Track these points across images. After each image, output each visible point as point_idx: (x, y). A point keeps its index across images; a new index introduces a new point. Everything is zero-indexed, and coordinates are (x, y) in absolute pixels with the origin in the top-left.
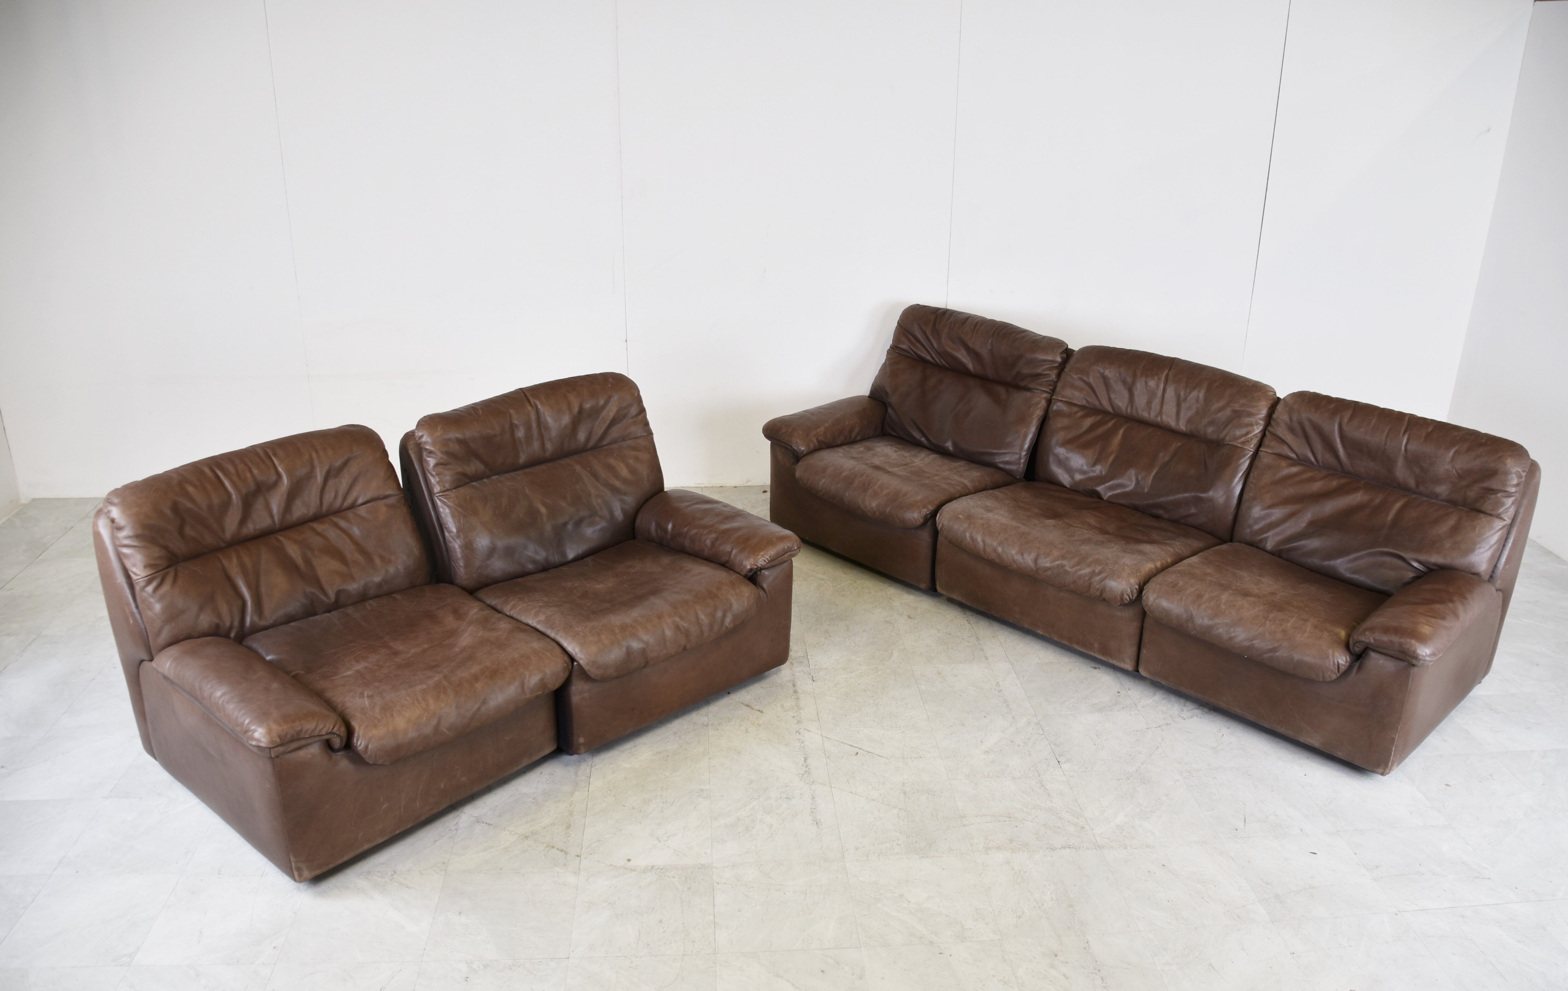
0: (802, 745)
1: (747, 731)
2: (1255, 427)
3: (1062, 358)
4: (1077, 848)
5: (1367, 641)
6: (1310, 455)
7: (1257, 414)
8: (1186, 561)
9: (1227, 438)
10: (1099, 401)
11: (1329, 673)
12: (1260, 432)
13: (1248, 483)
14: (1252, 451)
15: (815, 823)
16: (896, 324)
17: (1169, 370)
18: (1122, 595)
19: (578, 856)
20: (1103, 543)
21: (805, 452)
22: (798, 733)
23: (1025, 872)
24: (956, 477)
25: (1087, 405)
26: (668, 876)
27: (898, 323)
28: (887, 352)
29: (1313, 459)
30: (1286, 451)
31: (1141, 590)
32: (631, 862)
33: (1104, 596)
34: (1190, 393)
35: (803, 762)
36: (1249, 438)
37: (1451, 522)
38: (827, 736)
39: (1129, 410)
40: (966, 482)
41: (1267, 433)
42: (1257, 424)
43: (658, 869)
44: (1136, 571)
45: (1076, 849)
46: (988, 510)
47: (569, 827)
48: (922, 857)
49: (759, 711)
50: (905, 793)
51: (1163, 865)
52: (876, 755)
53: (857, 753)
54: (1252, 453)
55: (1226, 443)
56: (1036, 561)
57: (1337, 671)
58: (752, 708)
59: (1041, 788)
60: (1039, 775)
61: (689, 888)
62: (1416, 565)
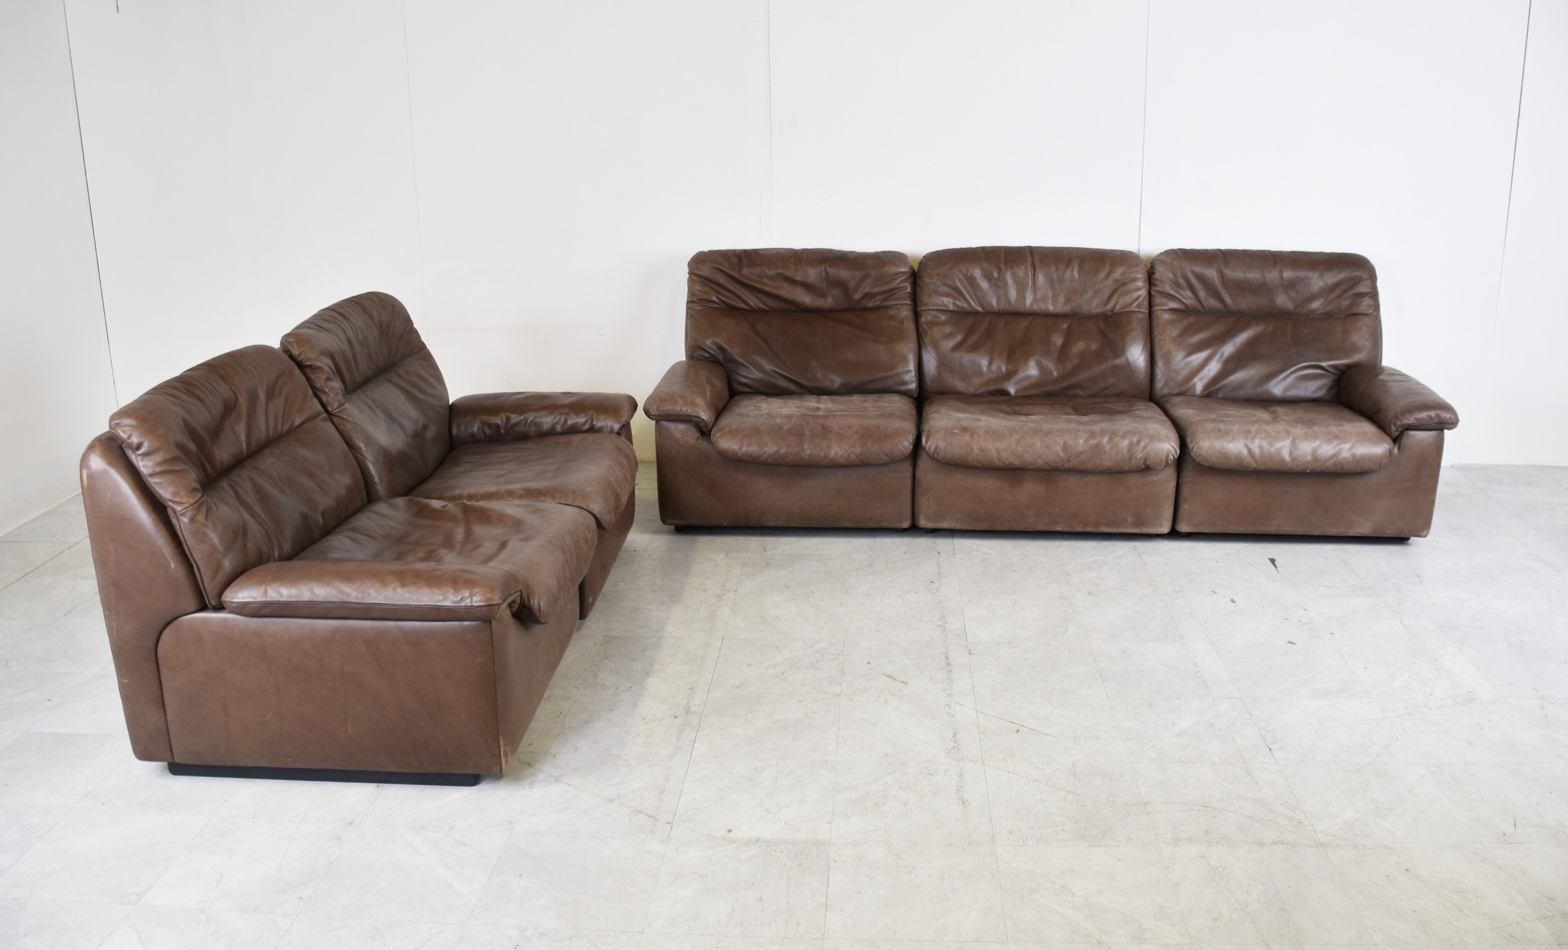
0: (952, 719)
1: (886, 702)
4: (1293, 845)
15: (961, 802)
19: (669, 823)
23: (1225, 869)
26: (775, 850)
32: (732, 833)
35: (952, 737)
38: (983, 712)
43: (764, 842)
45: (1291, 845)
47: (663, 792)
48: (1093, 846)
49: (903, 682)
50: (1075, 775)
51: (1407, 870)
52: (1042, 733)
53: (1019, 730)
58: (895, 680)
59: (1246, 777)
60: (1245, 763)
61: (800, 865)
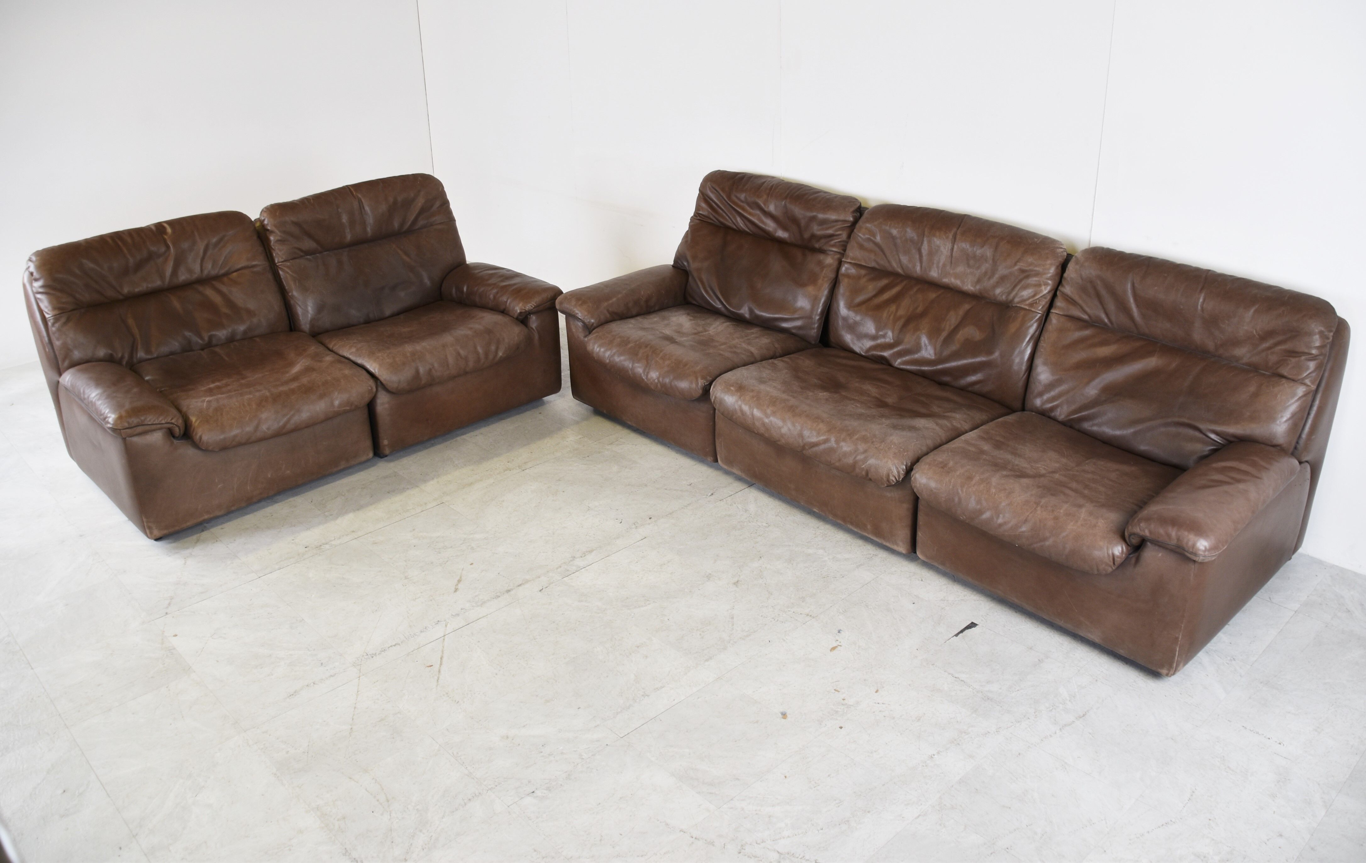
2: (1044, 287)
3: (854, 217)
5: (1145, 532)
6: (1103, 316)
7: (1046, 273)
8: (963, 437)
9: (1017, 300)
10: (888, 262)
11: (1104, 566)
12: (1049, 292)
13: (1037, 346)
14: (1040, 313)
16: (700, 191)
17: (958, 229)
18: (889, 476)
20: (873, 417)
21: (595, 325)
24: (744, 345)
25: (877, 267)
28: (689, 221)
29: (1106, 320)
30: (1076, 312)
31: (909, 470)
33: (870, 476)
34: (979, 250)
36: (1038, 299)
37: (1252, 389)
39: (918, 272)
40: (753, 350)
41: (1058, 293)
42: (1047, 284)
44: (906, 451)
46: (761, 381)
54: (1039, 315)
55: (1014, 305)
56: (801, 435)
57: (1112, 563)
62: (1213, 436)
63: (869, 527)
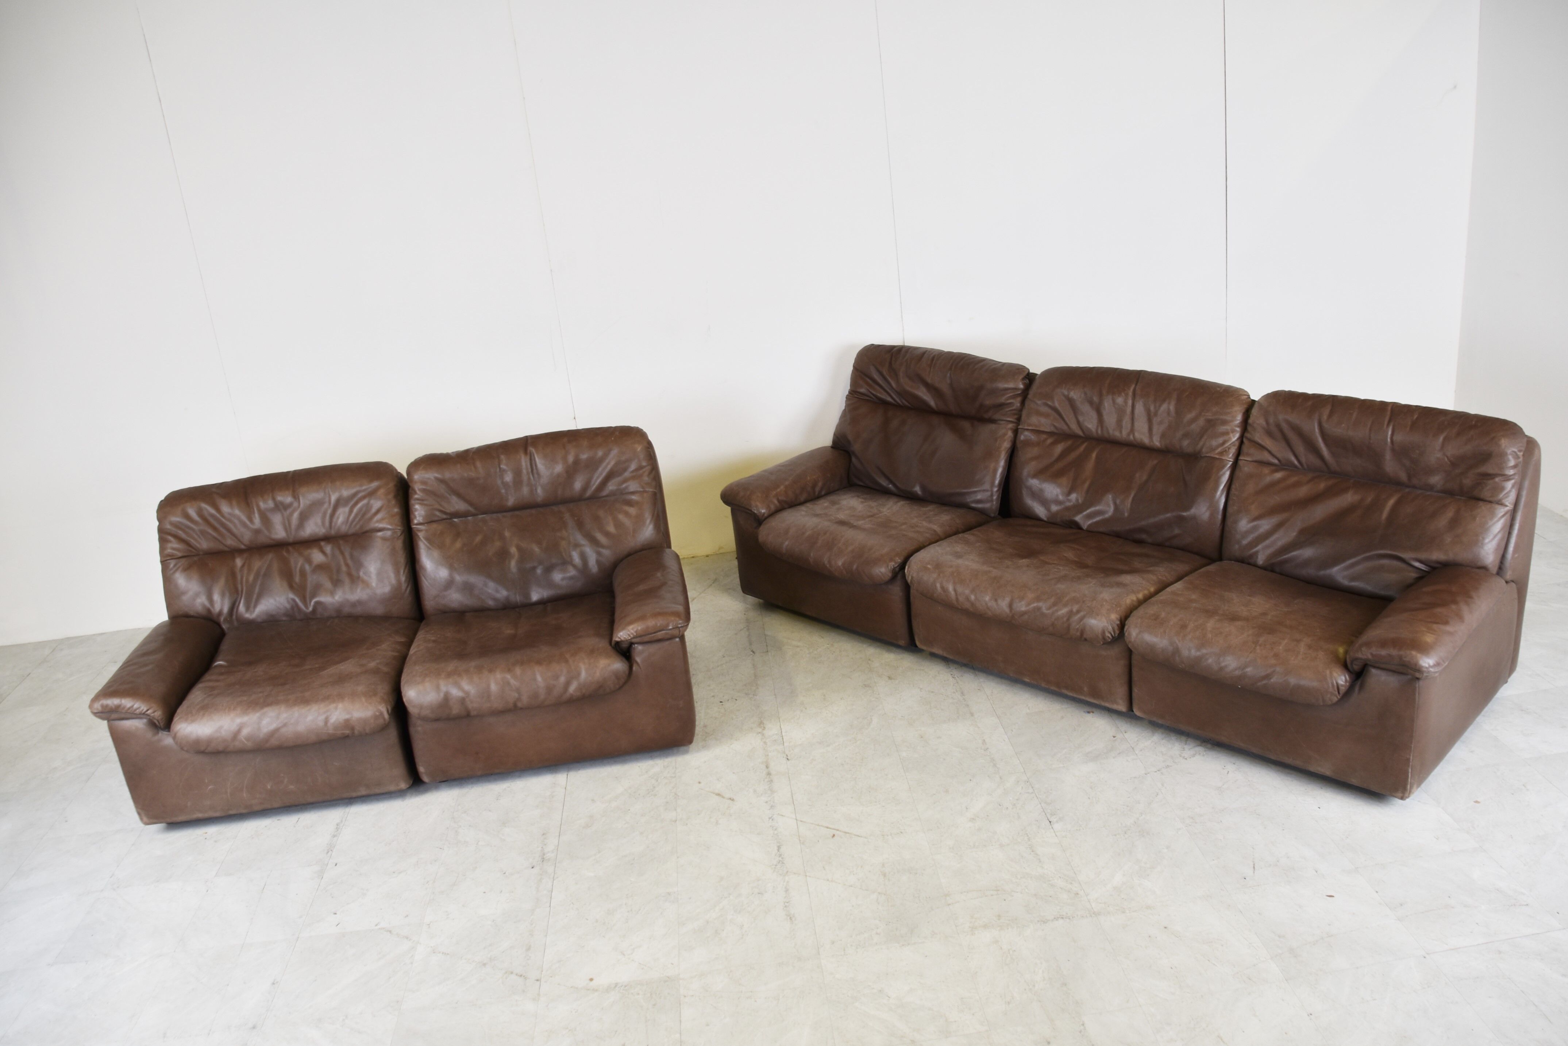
0: (776, 832)
1: (717, 823)
2: (1231, 435)
3: (1024, 384)
4: (1071, 918)
5: (1364, 657)
6: (1293, 459)
7: (1232, 421)
8: (1169, 589)
9: (1204, 450)
10: (1067, 424)
11: (1329, 696)
12: (1237, 440)
13: (1230, 495)
14: (1231, 460)
15: (789, 918)
16: (851, 368)
17: (1136, 384)
18: (1104, 632)
19: (537, 980)
20: (1079, 578)
21: (766, 515)
22: (771, 820)
23: (1014, 951)
24: (925, 524)
25: (1055, 431)
26: (632, 994)
27: (854, 366)
28: (846, 398)
29: (1296, 462)
30: (1266, 457)
31: (1122, 625)
32: (594, 981)
33: (1085, 636)
34: (1160, 406)
35: (777, 851)
36: (1227, 447)
37: (1450, 514)
38: (802, 820)
39: (1099, 432)
40: (935, 527)
41: (1244, 440)
42: (1233, 431)
43: (622, 986)
44: (1116, 605)
45: (1069, 919)
46: (958, 556)
47: (529, 949)
48: (903, 945)
49: (730, 799)
50: (885, 875)
51: (1165, 928)
52: (855, 835)
53: (834, 835)
54: (1231, 462)
55: (1203, 455)
56: (1010, 606)
57: (1337, 693)
58: (723, 797)
59: (1030, 854)
60: (1029, 839)
61: (654, 1005)
62: (1417, 564)
63: (1085, 689)
